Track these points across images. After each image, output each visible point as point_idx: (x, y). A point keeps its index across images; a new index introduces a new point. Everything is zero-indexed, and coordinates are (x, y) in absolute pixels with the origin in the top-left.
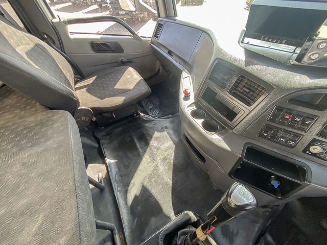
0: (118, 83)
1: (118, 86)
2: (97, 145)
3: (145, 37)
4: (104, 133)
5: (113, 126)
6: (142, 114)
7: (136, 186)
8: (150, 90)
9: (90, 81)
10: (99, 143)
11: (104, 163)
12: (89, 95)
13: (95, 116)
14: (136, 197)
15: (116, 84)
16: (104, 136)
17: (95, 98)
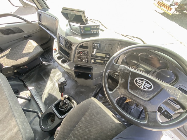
0: (24, 50)
1: (24, 52)
2: (22, 83)
3: (35, 21)
4: (25, 77)
5: (30, 72)
6: (44, 63)
7: (46, 94)
8: (42, 50)
9: (7, 52)
10: (23, 82)
11: (28, 90)
12: (8, 60)
13: (16, 70)
14: (46, 98)
15: (23, 51)
16: (25, 78)
17: (12, 61)
